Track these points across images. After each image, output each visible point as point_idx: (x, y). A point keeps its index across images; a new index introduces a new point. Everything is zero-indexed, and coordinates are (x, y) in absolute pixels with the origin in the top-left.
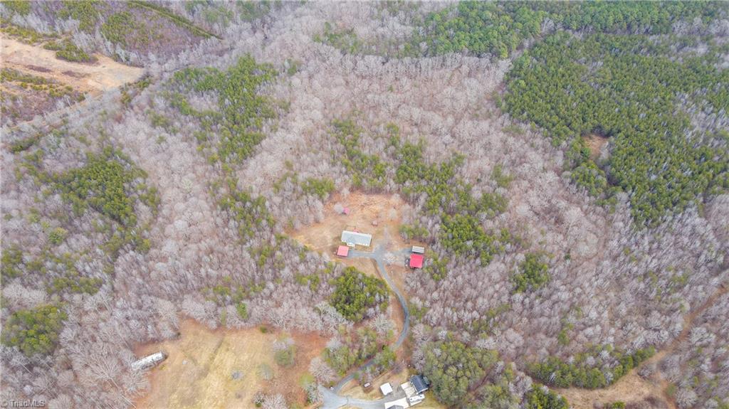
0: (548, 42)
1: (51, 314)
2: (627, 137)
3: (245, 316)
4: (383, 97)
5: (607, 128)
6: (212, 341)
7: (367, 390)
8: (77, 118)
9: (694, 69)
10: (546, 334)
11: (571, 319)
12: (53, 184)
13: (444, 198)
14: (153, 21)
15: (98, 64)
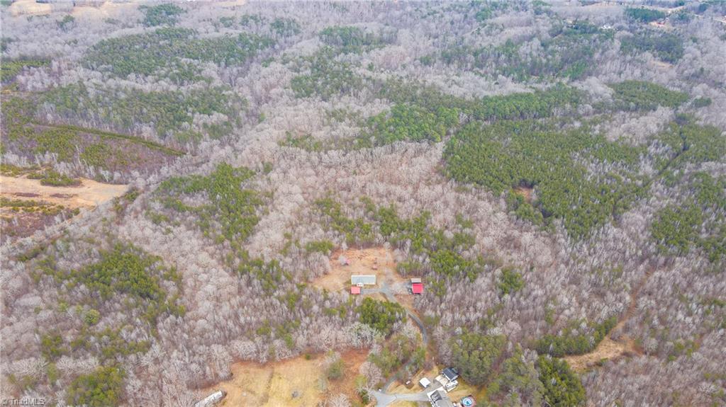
0: (467, 129)
1: (113, 372)
2: (546, 184)
3: (291, 345)
4: (351, 179)
5: (530, 180)
6: (264, 375)
7: (409, 387)
8: (78, 227)
9: (577, 137)
10: (536, 319)
11: (551, 306)
12: (74, 279)
13: (425, 240)
14: (128, 147)
15: (83, 186)
